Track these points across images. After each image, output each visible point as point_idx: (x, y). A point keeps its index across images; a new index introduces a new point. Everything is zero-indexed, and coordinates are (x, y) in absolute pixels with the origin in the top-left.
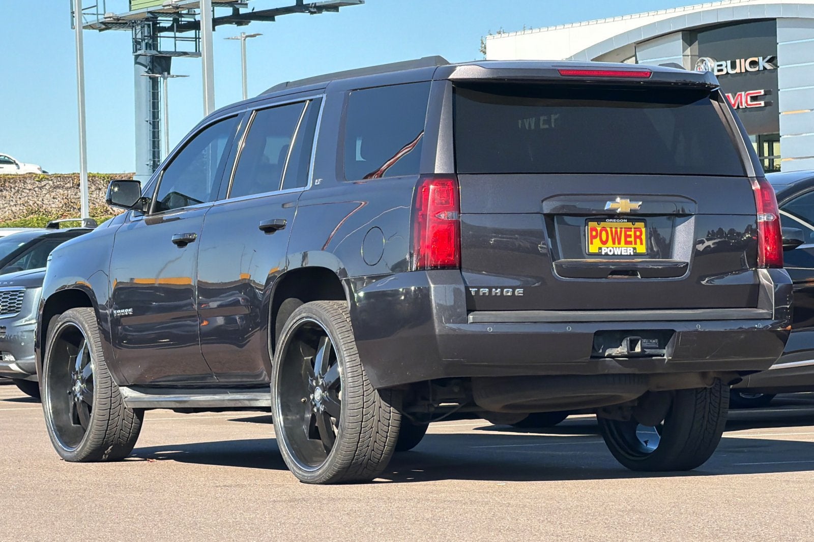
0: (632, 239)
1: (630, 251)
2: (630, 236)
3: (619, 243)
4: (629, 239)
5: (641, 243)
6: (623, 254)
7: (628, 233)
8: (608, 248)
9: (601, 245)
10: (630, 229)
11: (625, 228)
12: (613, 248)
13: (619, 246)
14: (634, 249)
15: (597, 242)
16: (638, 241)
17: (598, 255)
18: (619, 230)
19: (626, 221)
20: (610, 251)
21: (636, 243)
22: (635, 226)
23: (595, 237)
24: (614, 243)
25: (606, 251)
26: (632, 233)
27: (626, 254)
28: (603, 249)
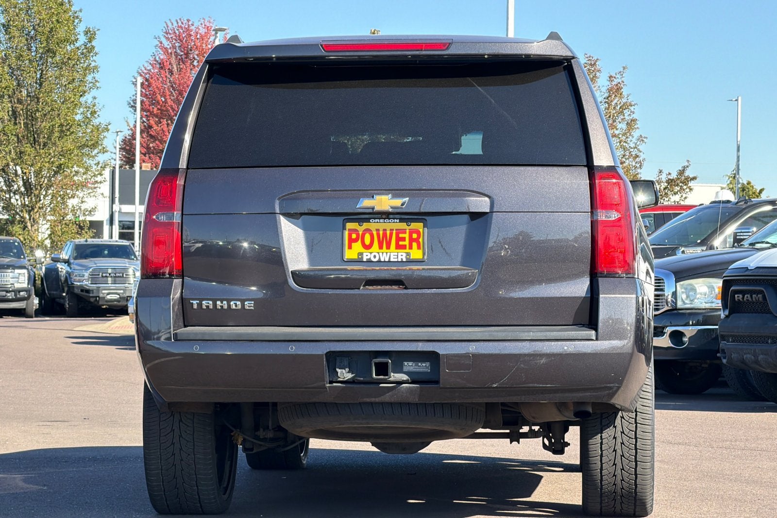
0: (407, 243)
1: (402, 256)
2: (404, 239)
3: (388, 247)
4: (401, 243)
5: (419, 248)
6: (392, 260)
7: (401, 235)
8: (371, 253)
9: (362, 250)
10: (404, 232)
11: (396, 230)
12: (378, 253)
13: (388, 251)
14: (408, 254)
15: (357, 247)
16: (415, 245)
17: (359, 261)
18: (388, 232)
19: (398, 221)
20: (375, 257)
21: (411, 248)
22: (410, 227)
23: (356, 240)
24: (381, 247)
25: (368, 257)
26: (407, 236)
27: (396, 260)
28: (365, 254)
